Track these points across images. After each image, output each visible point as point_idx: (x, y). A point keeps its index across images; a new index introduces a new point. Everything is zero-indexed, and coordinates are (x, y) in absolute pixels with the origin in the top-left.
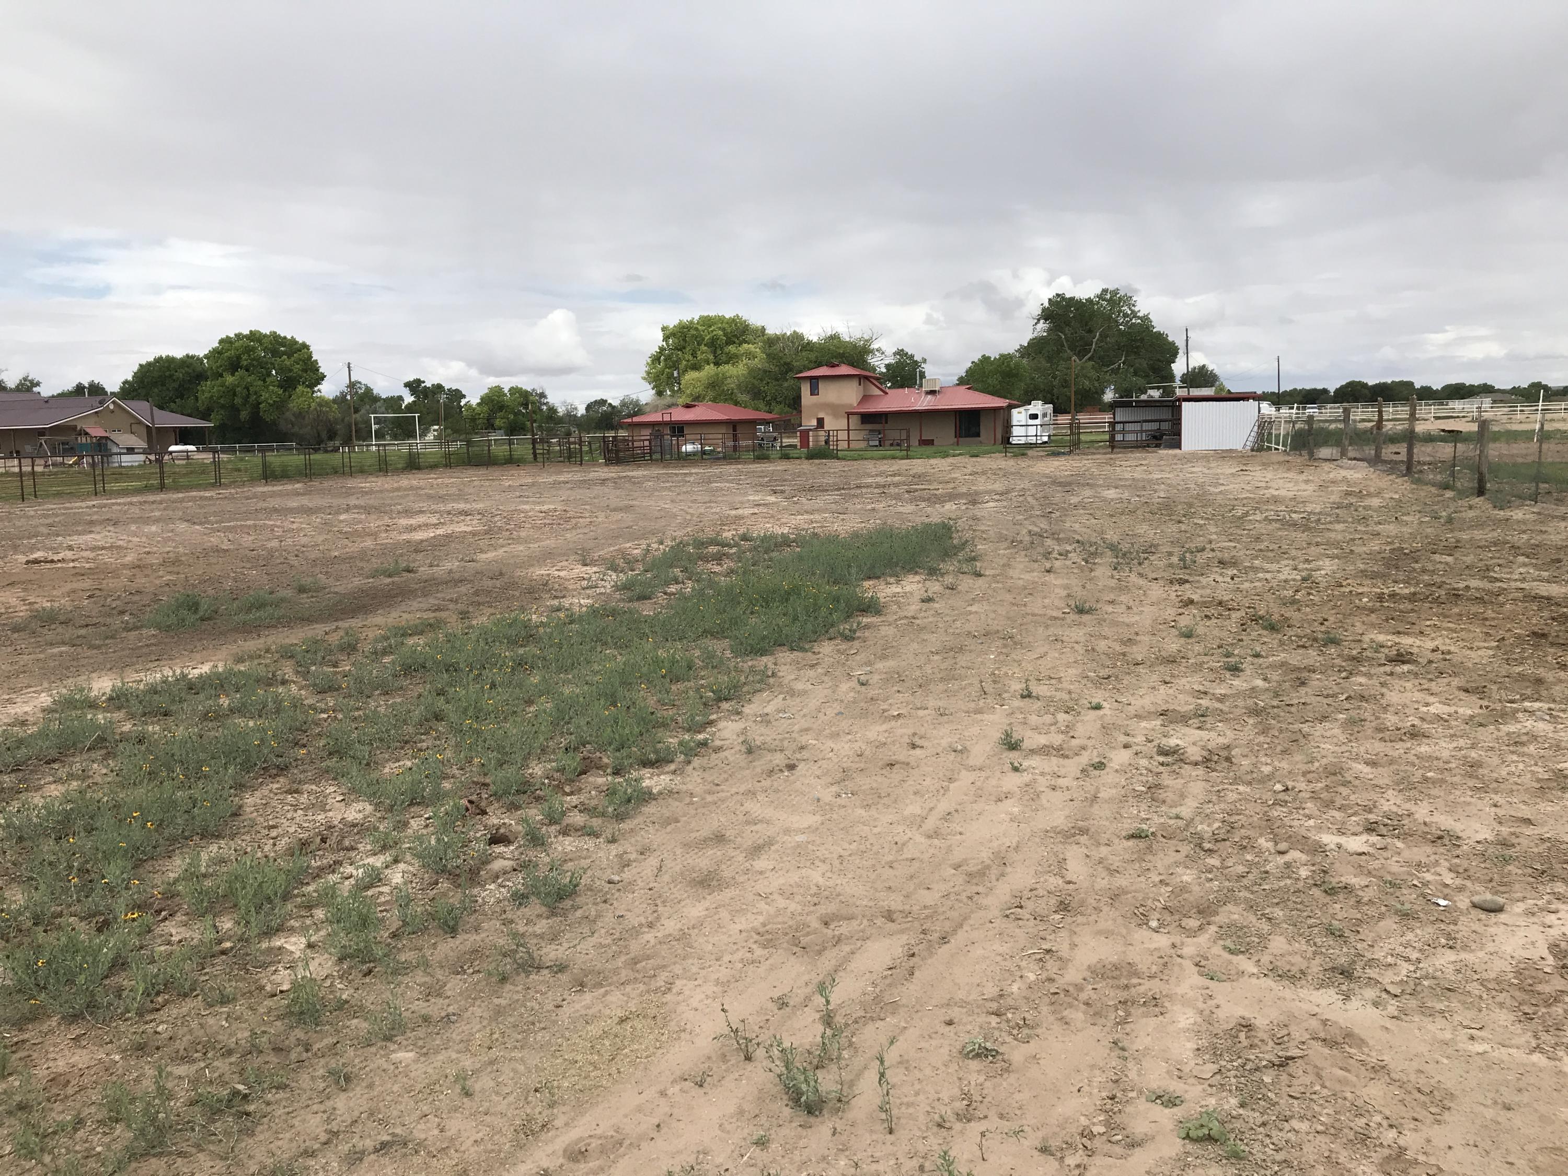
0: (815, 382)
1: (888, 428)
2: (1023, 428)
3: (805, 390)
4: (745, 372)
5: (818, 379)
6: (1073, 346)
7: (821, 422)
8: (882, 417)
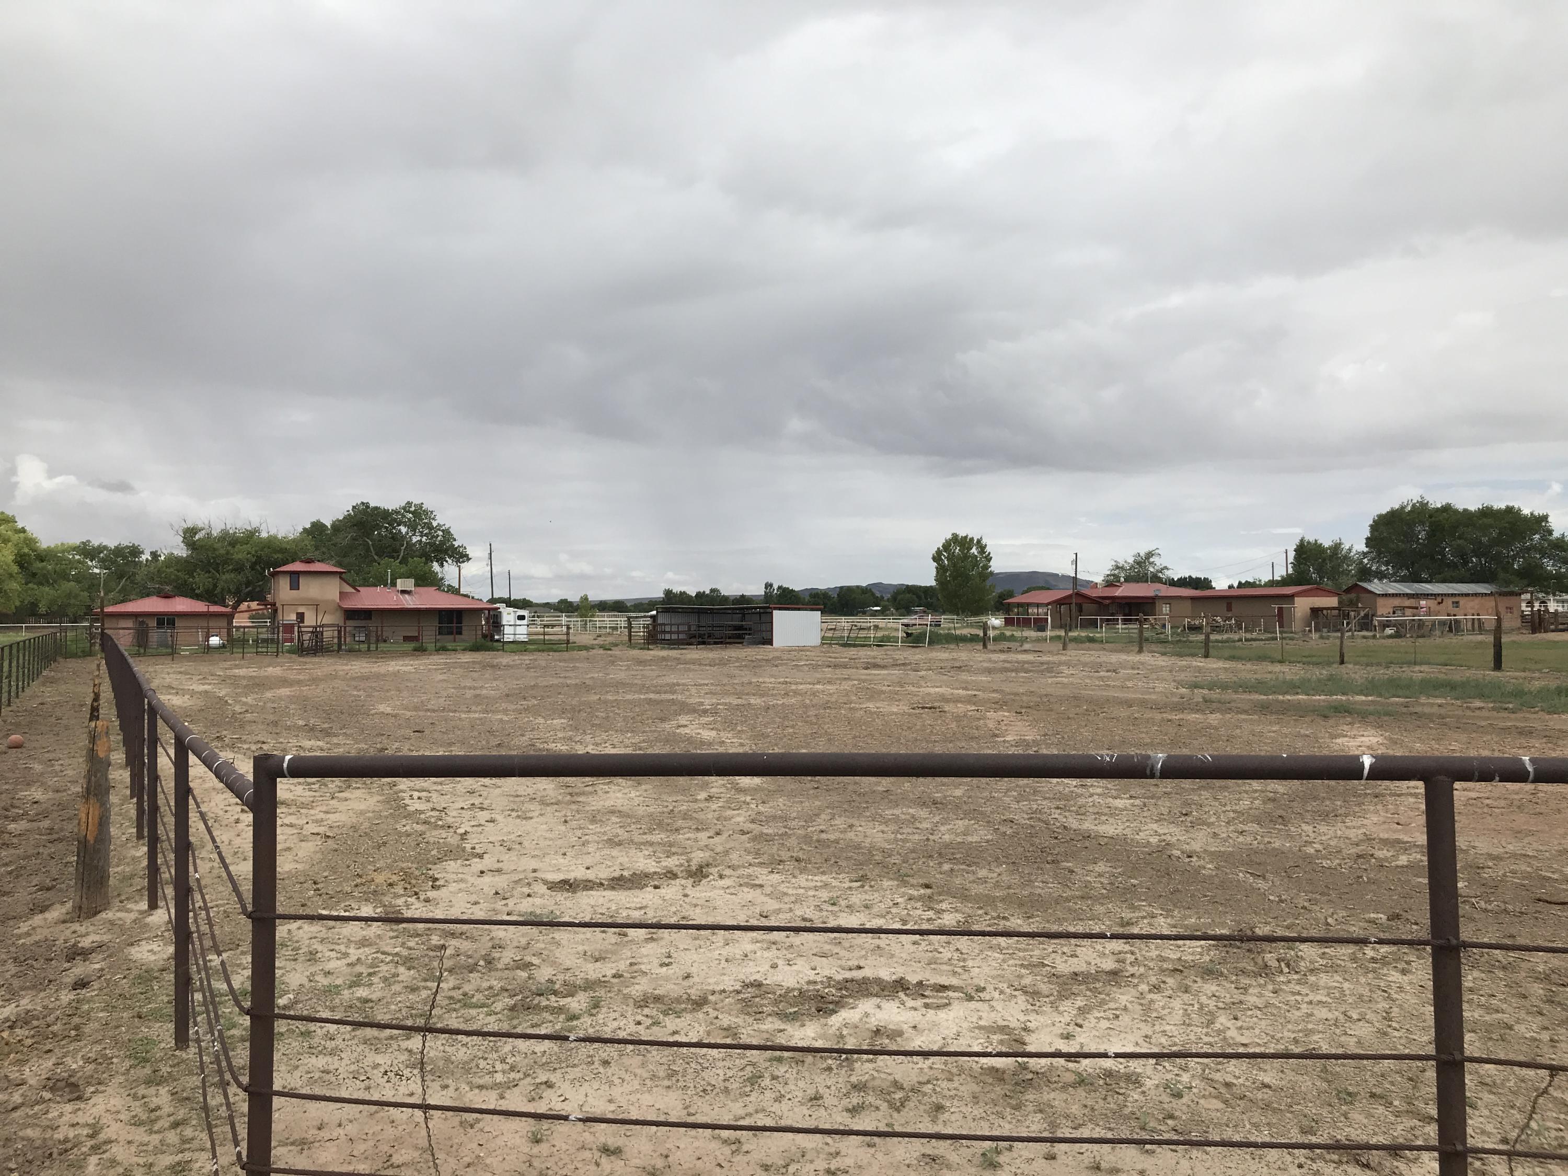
0: (295, 576)
1: (372, 624)
2: (512, 628)
3: (284, 584)
4: (12, 557)
5: (298, 573)
6: (381, 552)
7: (301, 617)
8: (366, 614)
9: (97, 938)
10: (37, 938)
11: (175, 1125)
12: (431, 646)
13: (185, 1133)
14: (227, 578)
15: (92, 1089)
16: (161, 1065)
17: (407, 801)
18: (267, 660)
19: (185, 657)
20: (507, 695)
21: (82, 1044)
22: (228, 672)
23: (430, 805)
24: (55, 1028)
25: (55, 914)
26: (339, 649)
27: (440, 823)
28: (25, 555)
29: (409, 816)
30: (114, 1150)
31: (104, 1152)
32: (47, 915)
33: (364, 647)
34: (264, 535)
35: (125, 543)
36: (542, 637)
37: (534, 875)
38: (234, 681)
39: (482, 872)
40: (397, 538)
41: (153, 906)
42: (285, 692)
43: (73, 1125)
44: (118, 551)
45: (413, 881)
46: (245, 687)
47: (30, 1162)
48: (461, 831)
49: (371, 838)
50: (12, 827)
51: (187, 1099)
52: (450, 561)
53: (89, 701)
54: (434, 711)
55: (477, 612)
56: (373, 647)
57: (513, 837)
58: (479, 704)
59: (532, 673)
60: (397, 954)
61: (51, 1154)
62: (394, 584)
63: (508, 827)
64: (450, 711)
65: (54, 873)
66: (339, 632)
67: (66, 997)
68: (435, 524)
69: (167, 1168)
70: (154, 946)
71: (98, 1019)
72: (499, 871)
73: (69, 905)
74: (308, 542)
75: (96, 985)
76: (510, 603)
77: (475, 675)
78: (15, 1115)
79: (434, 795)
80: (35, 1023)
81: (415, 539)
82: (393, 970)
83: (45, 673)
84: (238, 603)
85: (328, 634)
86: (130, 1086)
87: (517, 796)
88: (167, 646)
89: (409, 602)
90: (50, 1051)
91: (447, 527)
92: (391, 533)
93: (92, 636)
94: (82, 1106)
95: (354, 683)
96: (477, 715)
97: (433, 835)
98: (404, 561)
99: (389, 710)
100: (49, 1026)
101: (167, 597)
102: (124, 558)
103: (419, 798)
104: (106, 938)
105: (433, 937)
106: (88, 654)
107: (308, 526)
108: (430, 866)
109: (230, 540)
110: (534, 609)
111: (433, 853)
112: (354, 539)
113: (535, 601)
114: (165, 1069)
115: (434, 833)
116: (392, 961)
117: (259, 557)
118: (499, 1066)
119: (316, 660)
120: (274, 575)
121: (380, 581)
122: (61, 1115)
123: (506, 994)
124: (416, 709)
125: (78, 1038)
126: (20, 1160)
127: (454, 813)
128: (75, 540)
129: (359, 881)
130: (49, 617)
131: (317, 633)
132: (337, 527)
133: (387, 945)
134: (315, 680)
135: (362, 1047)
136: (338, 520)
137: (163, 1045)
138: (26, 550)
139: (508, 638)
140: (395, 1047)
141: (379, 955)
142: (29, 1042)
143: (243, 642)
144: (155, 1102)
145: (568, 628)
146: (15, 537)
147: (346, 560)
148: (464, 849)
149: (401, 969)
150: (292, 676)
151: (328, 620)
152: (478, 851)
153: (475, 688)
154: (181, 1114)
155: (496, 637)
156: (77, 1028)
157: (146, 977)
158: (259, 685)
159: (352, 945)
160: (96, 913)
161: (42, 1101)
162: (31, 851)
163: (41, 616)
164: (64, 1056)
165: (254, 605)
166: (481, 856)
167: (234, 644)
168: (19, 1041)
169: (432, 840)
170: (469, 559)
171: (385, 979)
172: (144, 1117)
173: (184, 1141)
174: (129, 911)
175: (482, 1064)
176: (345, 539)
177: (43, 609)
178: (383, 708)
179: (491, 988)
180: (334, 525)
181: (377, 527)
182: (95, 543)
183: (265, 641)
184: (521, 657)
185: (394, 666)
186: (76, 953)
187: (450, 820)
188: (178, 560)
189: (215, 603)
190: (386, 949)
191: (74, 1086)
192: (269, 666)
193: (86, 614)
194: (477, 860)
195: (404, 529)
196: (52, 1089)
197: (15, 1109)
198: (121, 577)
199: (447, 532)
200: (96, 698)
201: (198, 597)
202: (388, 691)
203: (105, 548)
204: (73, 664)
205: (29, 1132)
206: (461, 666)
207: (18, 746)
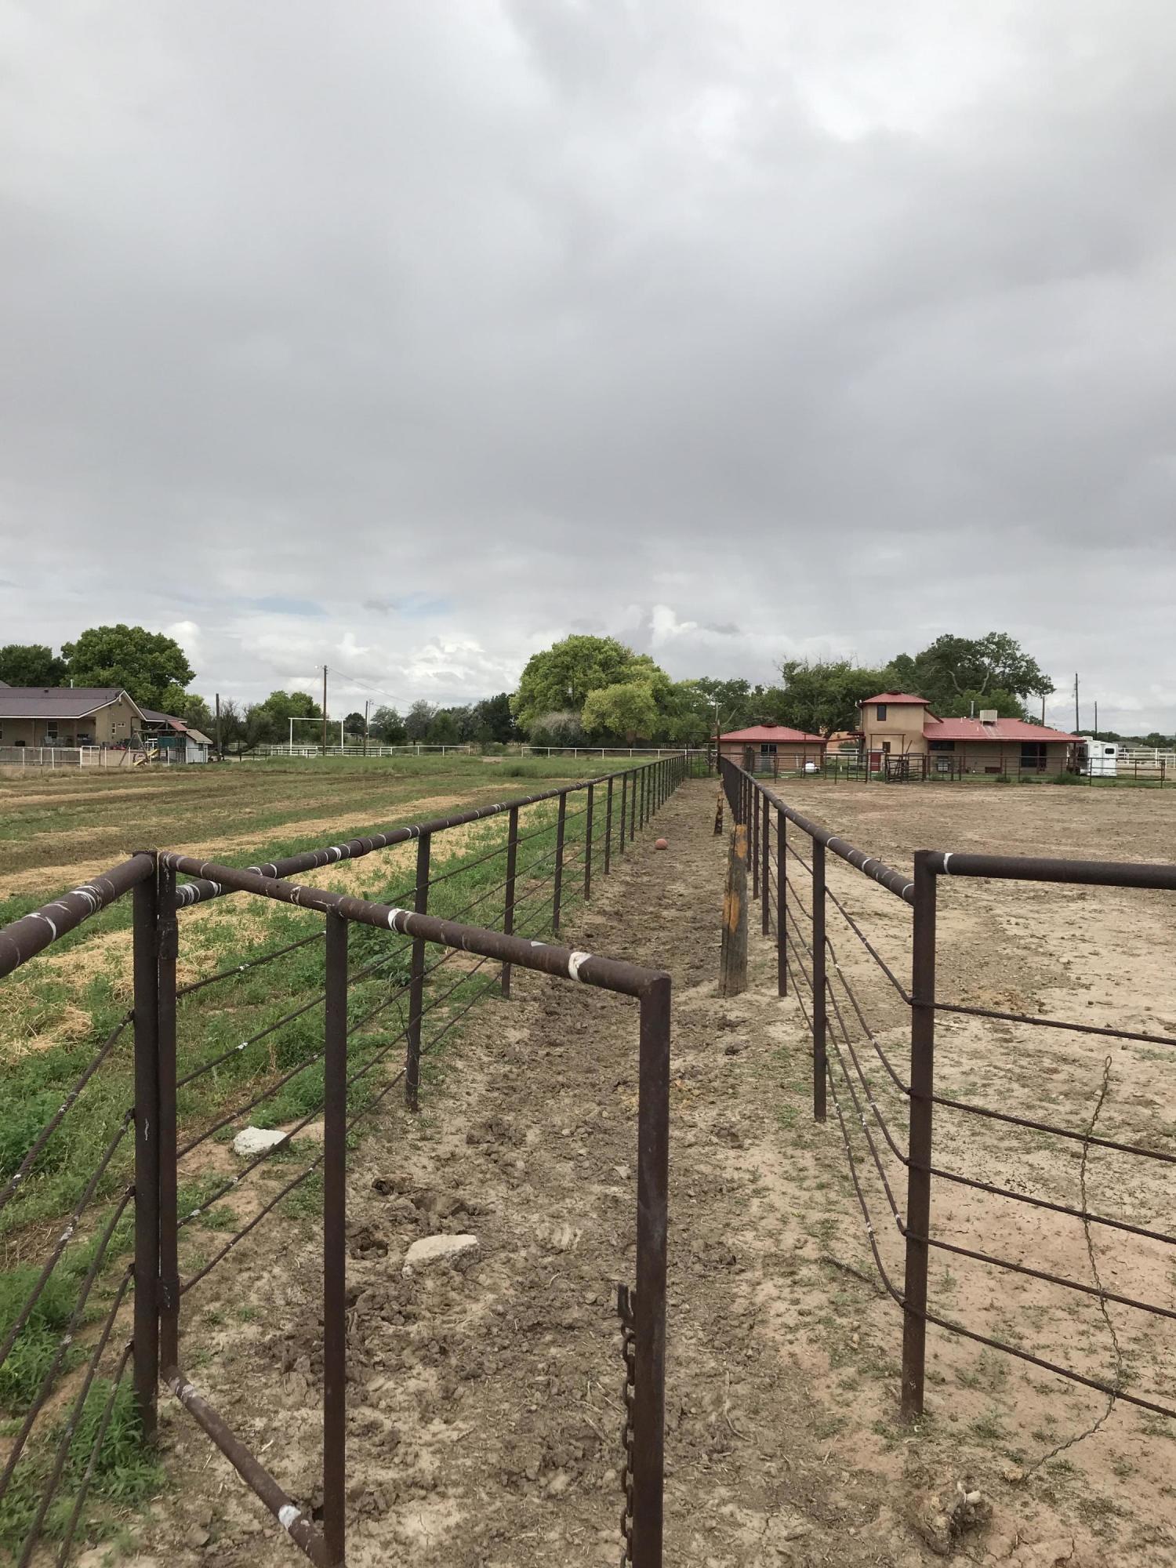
0: (882, 708)
1: (956, 755)
2: (1099, 762)
3: (871, 714)
4: (650, 692)
5: (885, 705)
6: (964, 684)
7: (887, 746)
8: (950, 744)
9: (740, 1014)
10: (694, 1007)
11: (821, 1187)
12: (1014, 778)
13: (830, 1196)
14: (822, 709)
15: (750, 1141)
16: (804, 1132)
17: (1005, 926)
18: (856, 785)
19: (785, 780)
20: (1099, 830)
21: (738, 1101)
22: (824, 796)
23: (1028, 932)
24: (715, 1084)
25: (705, 988)
26: (924, 777)
27: (1041, 950)
28: (660, 690)
29: (1008, 939)
30: (772, 1196)
31: (764, 1197)
32: (699, 989)
33: (947, 777)
34: (854, 668)
35: (736, 679)
36: (1133, 772)
37: (1148, 1013)
38: (829, 803)
39: (1090, 1003)
40: (979, 669)
41: (783, 993)
42: (874, 815)
43: (737, 1169)
44: (730, 686)
45: (1020, 1003)
46: (840, 809)
47: (705, 1193)
48: (1063, 960)
49: (973, 957)
50: (665, 913)
51: (829, 1166)
52: (1033, 692)
53: (713, 816)
54: (1022, 841)
55: (1061, 744)
56: (956, 776)
57: (1121, 972)
58: (1069, 837)
59: (1123, 809)
60: (1009, 1070)
61: (721, 1190)
62: (977, 715)
63: (1113, 962)
64: (1038, 842)
65: (701, 955)
66: (924, 761)
67: (722, 1060)
68: (1018, 654)
69: (817, 1222)
70: (787, 1028)
71: (749, 1083)
72: (1109, 1004)
73: (716, 983)
74: (894, 674)
75: (744, 1053)
76: (1097, 736)
77: (1063, 808)
78: (689, 1151)
79: (1032, 923)
80: (700, 1077)
81: (998, 670)
82: (1007, 1086)
83: (677, 790)
84: (831, 732)
85: (914, 763)
86: (781, 1144)
87: (1121, 932)
88: (769, 770)
89: (992, 734)
90: (713, 1103)
91: (1031, 657)
92: (974, 664)
93: (711, 760)
94: (743, 1154)
95: (939, 810)
96: (1068, 848)
97: (1034, 961)
98: (986, 693)
99: (976, 838)
100: (710, 1081)
101: (770, 726)
102: (735, 692)
103: (1017, 924)
104: (747, 1015)
105: (1045, 1059)
106: (707, 775)
107: (894, 659)
108: (1035, 990)
109: (823, 674)
110: (1123, 743)
111: (1036, 978)
112: (937, 671)
113: (1122, 735)
114: (808, 1137)
115: (1037, 959)
116: (1005, 1076)
117: (849, 690)
118: (1127, 1199)
119: (902, 787)
120: (862, 706)
121: (963, 712)
122: (727, 1158)
123: (1127, 1128)
124: (1004, 838)
125: (735, 1096)
126: (697, 1189)
127: (1055, 942)
128: (697, 677)
129: (965, 995)
130: (678, 742)
131: (903, 762)
132: (922, 660)
133: (999, 1060)
134: (903, 806)
135: (983, 1152)
136: (923, 653)
137: (804, 1115)
138: (660, 686)
139: (1096, 772)
140: (1015, 1158)
141: (992, 1068)
142: (696, 1092)
143: (834, 769)
144: (801, 1163)
145: (1163, 764)
146: (653, 675)
147: (929, 692)
148: (1068, 979)
149: (1015, 1086)
150: (881, 801)
151: (913, 749)
152: (1083, 981)
153: (1063, 821)
154: (825, 1177)
155: (1082, 771)
156: (733, 1087)
157: (784, 1054)
158: (852, 808)
159: (965, 1056)
160: (737, 993)
161: (710, 1143)
162: (681, 935)
163: (671, 742)
164: (725, 1109)
165: (844, 735)
166: (1088, 987)
167: (827, 769)
168: (689, 1090)
169: (1034, 965)
170: (1053, 690)
171: (1000, 1093)
172: (794, 1174)
173: (830, 1203)
174: (763, 995)
175: (1109, 1193)
176: (929, 671)
177: (673, 737)
178: (970, 835)
179: (1110, 1118)
180: (918, 658)
181: (961, 659)
182: (712, 679)
183: (853, 768)
184: (1111, 792)
185: (977, 796)
186: (725, 1025)
187: (1051, 948)
188: (779, 694)
189: (810, 732)
190: (998, 1064)
191: (734, 1136)
192: (859, 791)
193: (704, 741)
194: (1084, 990)
195: (986, 661)
196: (718, 1135)
197: (690, 1146)
198: (731, 710)
199: (1031, 664)
200: (720, 812)
201: (795, 727)
202: (974, 819)
203: (720, 683)
204: (697, 783)
205: (702, 1168)
206: (1046, 798)
207: (663, 848)
